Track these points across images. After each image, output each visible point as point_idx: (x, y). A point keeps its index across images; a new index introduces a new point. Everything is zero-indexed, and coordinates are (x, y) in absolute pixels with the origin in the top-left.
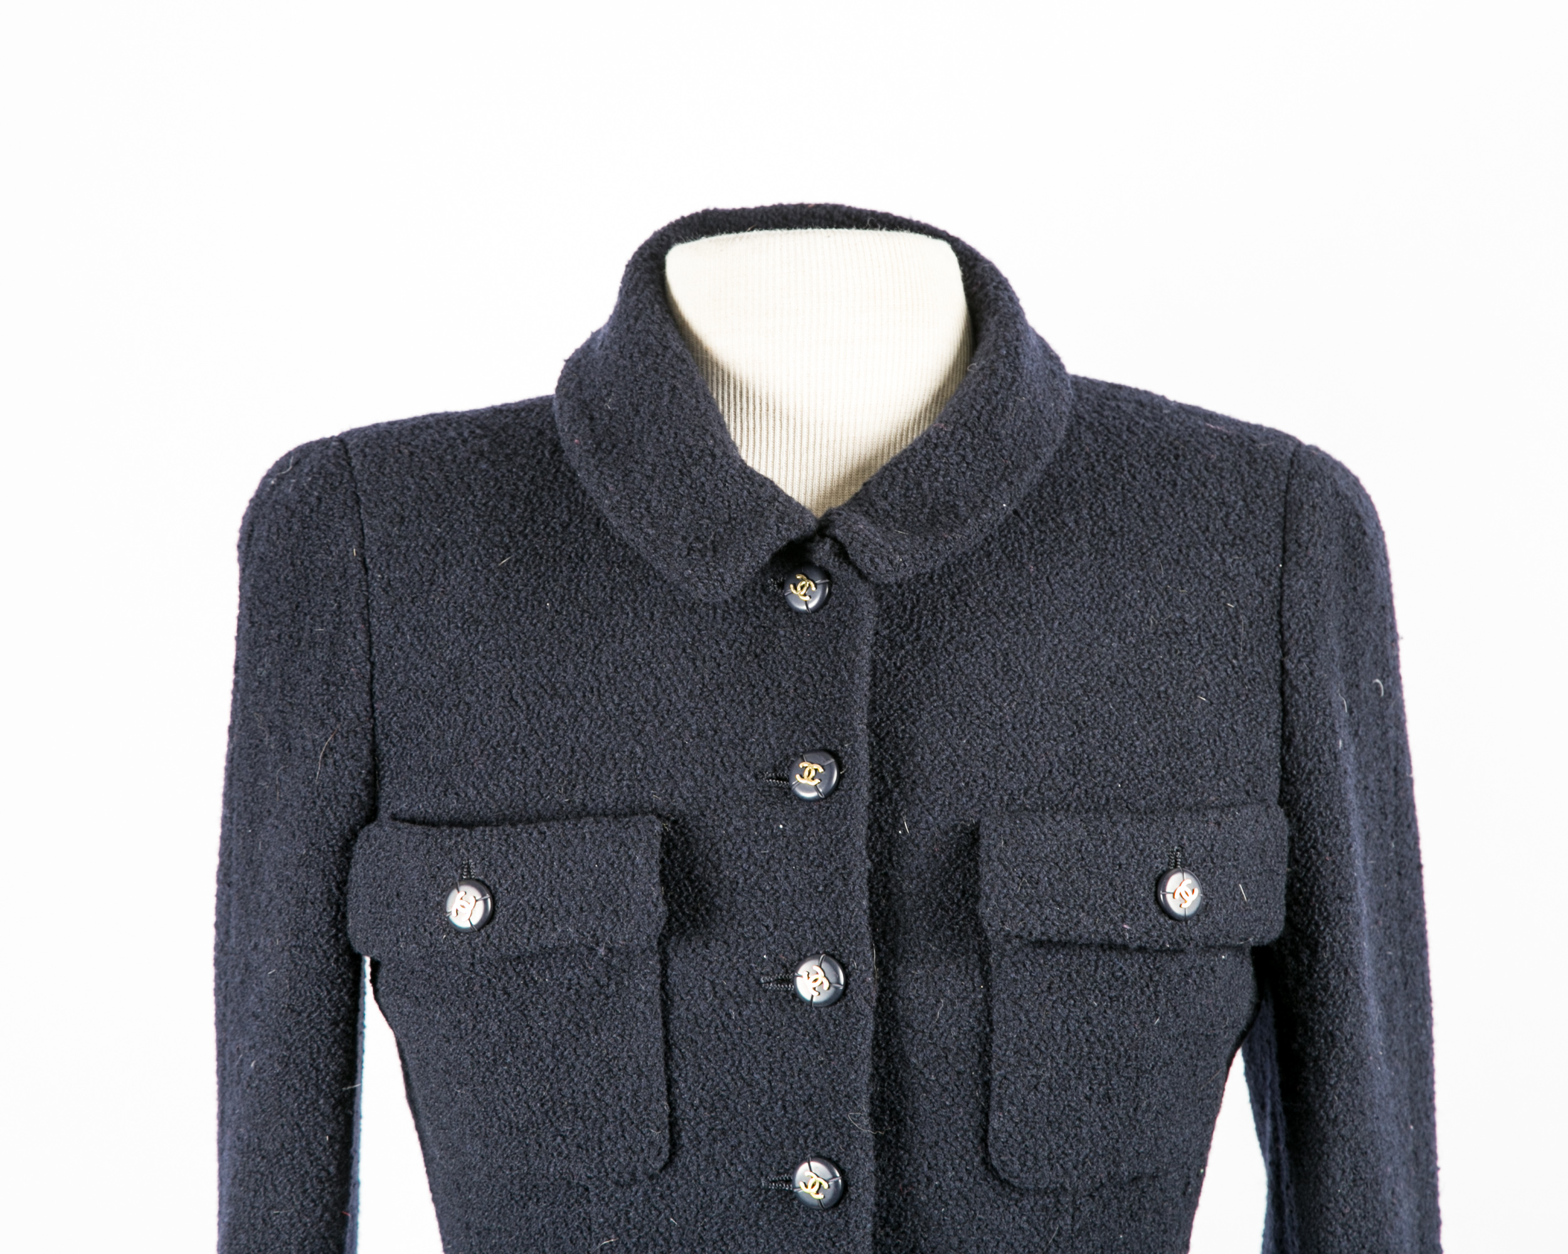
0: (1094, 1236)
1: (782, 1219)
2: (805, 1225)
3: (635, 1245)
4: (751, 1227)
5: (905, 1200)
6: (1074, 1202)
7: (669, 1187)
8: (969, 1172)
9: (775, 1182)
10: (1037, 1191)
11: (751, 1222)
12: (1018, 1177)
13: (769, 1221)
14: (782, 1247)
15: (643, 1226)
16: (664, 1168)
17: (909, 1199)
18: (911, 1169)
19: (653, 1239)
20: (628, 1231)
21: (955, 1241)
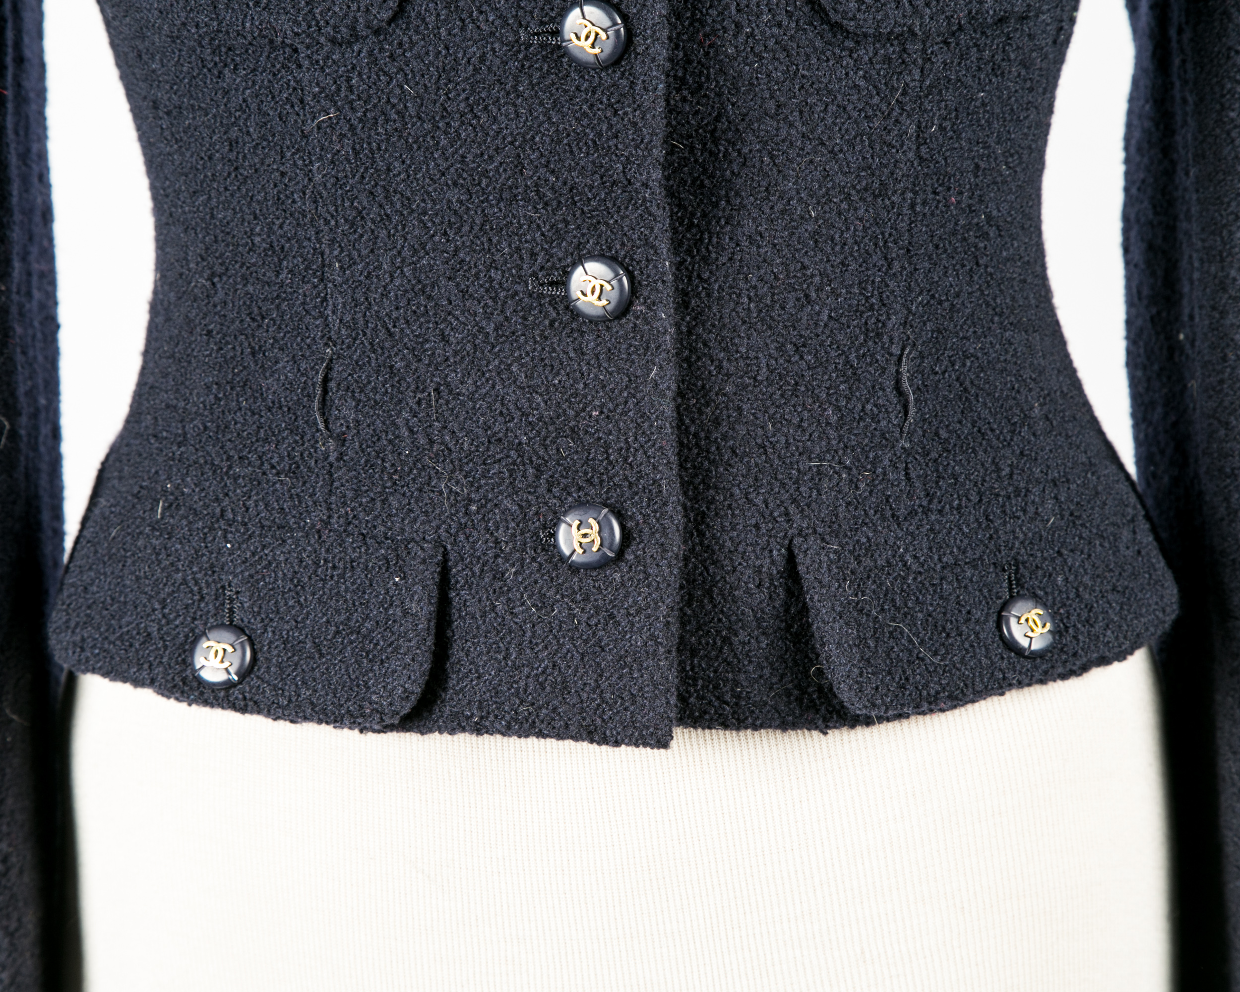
0: (948, 96)
1: (548, 82)
2: (578, 89)
3: (361, 120)
4: (508, 93)
5: (707, 54)
6: (924, 51)
7: (400, 45)
8: (790, 15)
9: (538, 34)
10: (878, 37)
11: (508, 87)
12: (854, 18)
13: (532, 86)
14: (550, 118)
15: (370, 97)
16: (392, 20)
17: (712, 51)
18: (714, 12)
19: (383, 113)
20: (351, 102)
21: (771, 105)
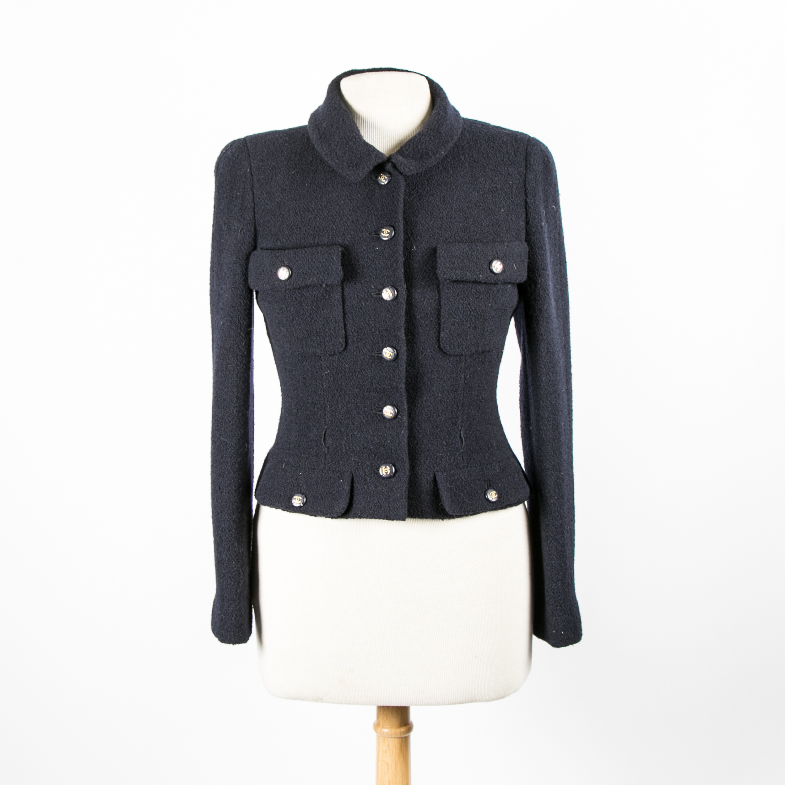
0: (471, 369)
1: (379, 364)
2: (386, 366)
3: (335, 373)
5: (415, 359)
6: (465, 358)
7: (345, 356)
8: (434, 350)
9: (376, 354)
10: (454, 355)
11: (370, 366)
12: (449, 351)
13: (375, 365)
14: (379, 373)
15: (337, 368)
16: (344, 350)
18: (417, 349)
19: (341, 371)
20: (333, 369)
21: (430, 370)
